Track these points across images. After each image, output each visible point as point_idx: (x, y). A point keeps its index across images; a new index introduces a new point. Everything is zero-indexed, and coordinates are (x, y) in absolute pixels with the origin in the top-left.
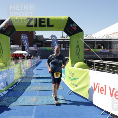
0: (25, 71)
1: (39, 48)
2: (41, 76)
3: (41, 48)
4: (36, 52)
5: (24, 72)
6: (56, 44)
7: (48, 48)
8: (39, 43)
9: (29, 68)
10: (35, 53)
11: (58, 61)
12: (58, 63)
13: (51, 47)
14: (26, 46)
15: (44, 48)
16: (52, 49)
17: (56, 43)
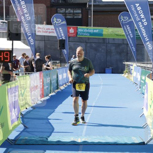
0: (18, 118)
1: (72, 31)
2: (79, 140)
3: (81, 29)
4: (62, 44)
5: (16, 123)
6: (139, 15)
7: (108, 32)
8: (72, 11)
9: (34, 108)
10: (58, 48)
11: (81, 68)
12: (80, 70)
13: (120, 27)
14: (23, 20)
15: (92, 29)
16: (124, 33)
17: (141, 12)
